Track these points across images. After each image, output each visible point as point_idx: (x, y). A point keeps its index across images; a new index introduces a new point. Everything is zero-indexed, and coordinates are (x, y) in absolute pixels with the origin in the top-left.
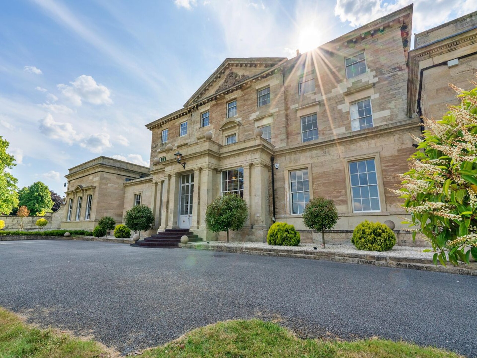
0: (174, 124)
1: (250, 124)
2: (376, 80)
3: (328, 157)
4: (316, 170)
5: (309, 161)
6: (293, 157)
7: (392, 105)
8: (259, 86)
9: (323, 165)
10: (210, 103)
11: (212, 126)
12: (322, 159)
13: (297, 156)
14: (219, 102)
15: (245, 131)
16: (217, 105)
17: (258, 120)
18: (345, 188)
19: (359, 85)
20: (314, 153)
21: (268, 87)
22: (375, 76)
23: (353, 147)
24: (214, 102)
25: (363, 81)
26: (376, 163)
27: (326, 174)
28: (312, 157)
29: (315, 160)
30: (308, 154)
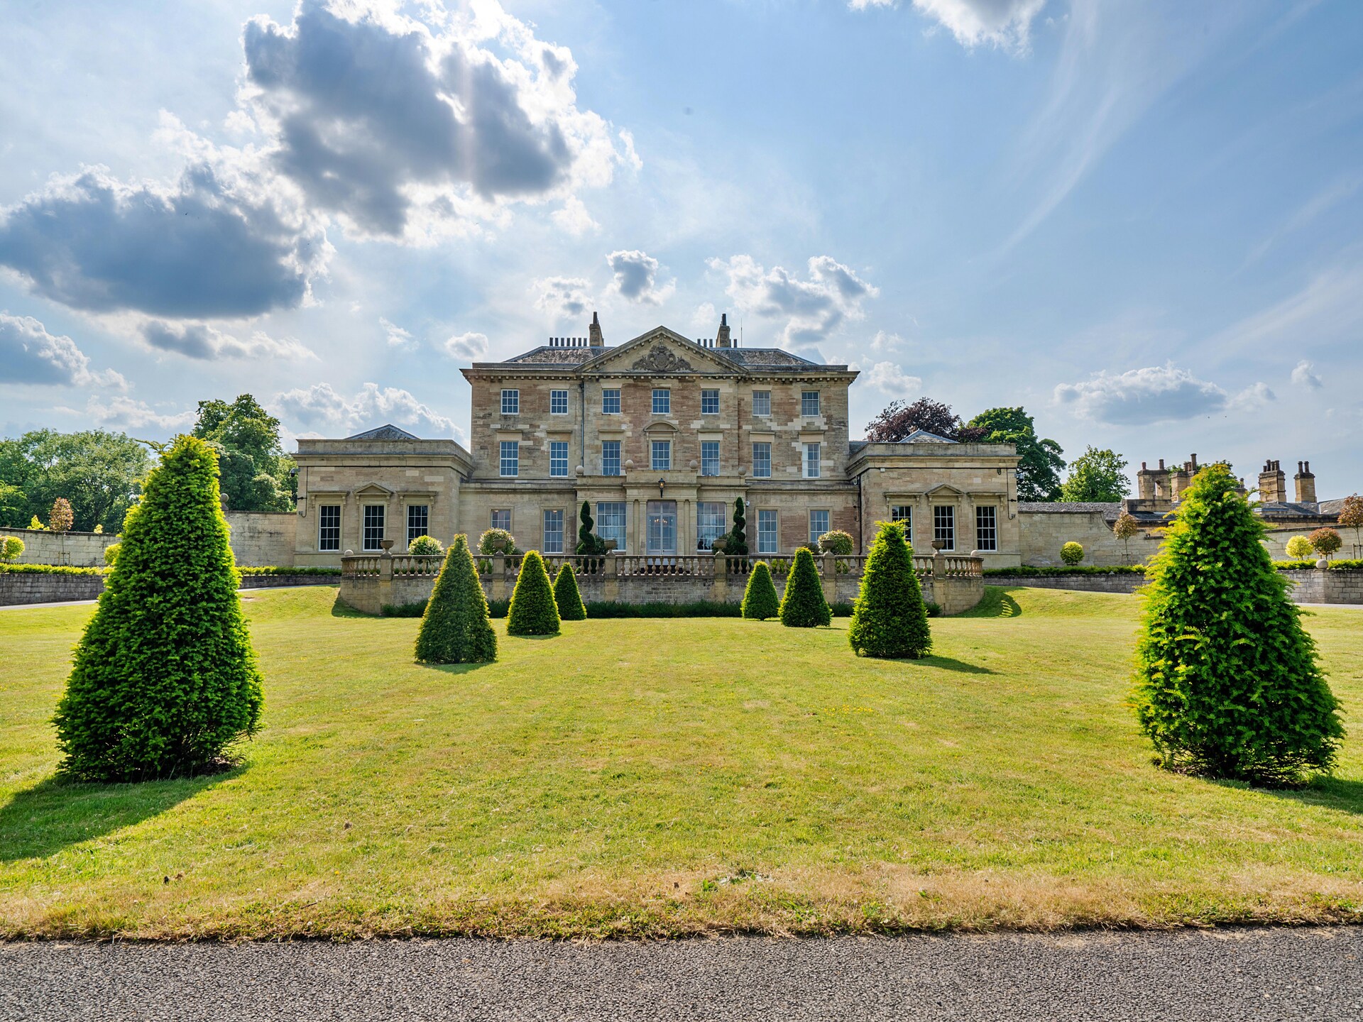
0: (535, 386)
1: (692, 434)
2: (826, 428)
3: (795, 504)
4: (785, 514)
5: (778, 504)
6: (763, 497)
7: (835, 457)
8: (705, 385)
9: (790, 509)
10: (623, 380)
11: (627, 419)
12: (789, 504)
13: (768, 497)
14: (640, 384)
15: (684, 441)
16: (635, 386)
17: (703, 431)
18: (807, 533)
19: (813, 428)
20: (784, 497)
21: (716, 393)
22: (826, 424)
23: (815, 498)
24: (631, 381)
25: (816, 424)
26: (830, 516)
27: (792, 519)
28: (781, 501)
29: (784, 504)
30: (778, 497)
